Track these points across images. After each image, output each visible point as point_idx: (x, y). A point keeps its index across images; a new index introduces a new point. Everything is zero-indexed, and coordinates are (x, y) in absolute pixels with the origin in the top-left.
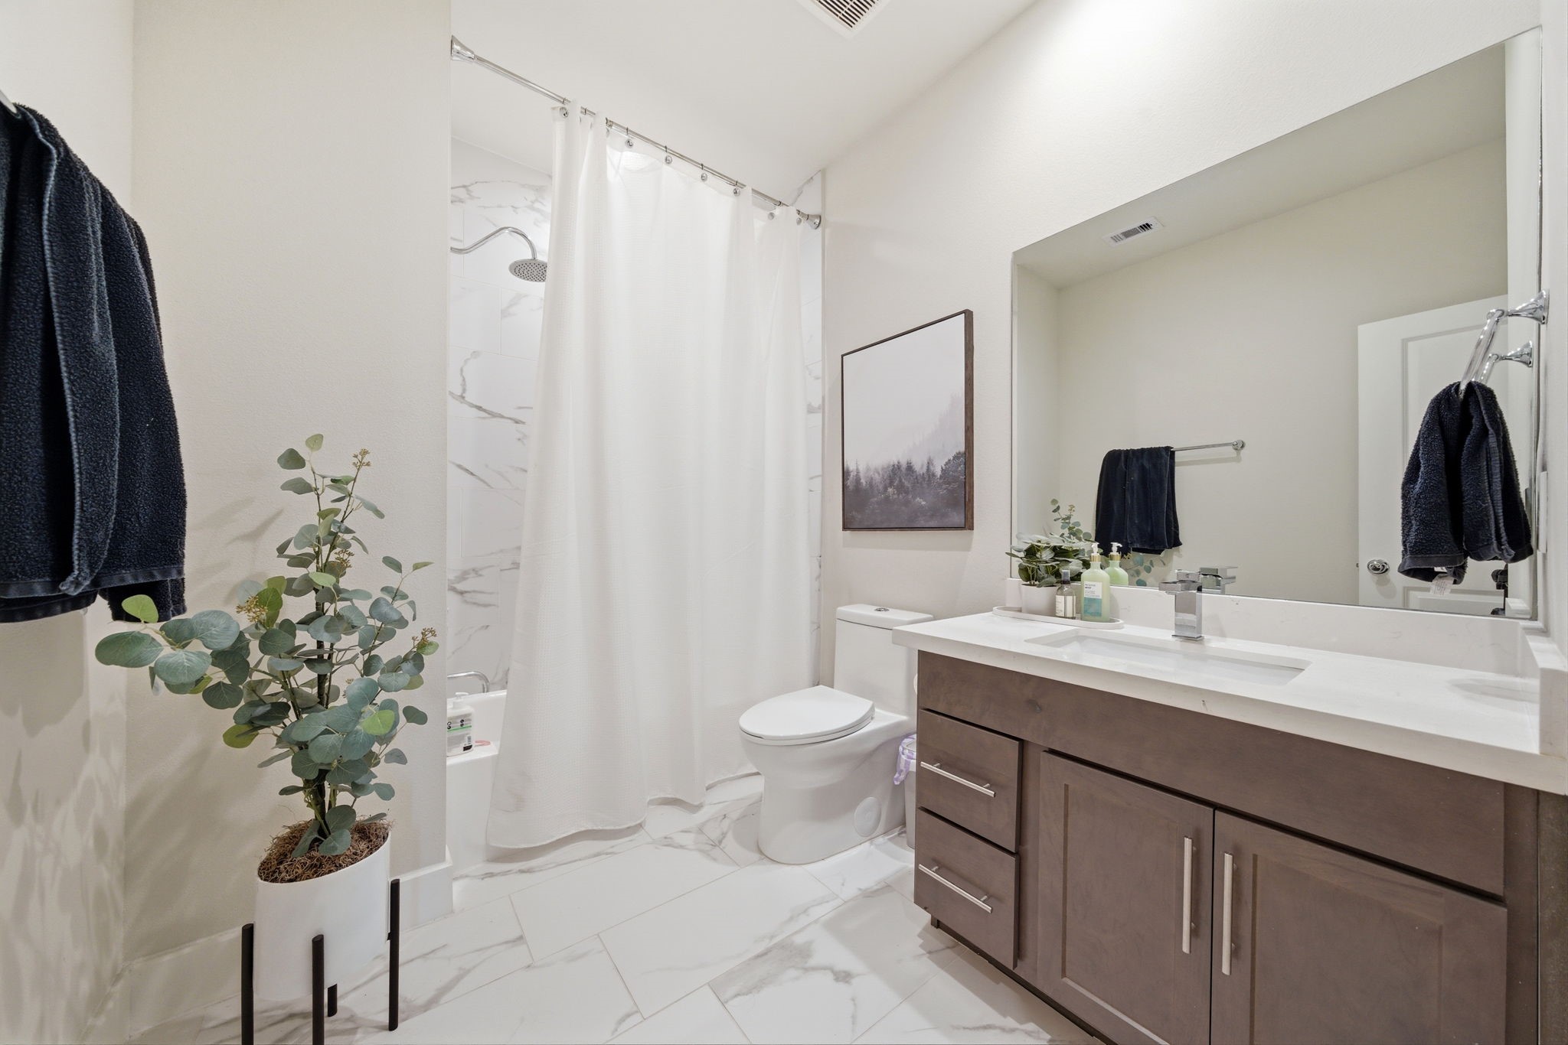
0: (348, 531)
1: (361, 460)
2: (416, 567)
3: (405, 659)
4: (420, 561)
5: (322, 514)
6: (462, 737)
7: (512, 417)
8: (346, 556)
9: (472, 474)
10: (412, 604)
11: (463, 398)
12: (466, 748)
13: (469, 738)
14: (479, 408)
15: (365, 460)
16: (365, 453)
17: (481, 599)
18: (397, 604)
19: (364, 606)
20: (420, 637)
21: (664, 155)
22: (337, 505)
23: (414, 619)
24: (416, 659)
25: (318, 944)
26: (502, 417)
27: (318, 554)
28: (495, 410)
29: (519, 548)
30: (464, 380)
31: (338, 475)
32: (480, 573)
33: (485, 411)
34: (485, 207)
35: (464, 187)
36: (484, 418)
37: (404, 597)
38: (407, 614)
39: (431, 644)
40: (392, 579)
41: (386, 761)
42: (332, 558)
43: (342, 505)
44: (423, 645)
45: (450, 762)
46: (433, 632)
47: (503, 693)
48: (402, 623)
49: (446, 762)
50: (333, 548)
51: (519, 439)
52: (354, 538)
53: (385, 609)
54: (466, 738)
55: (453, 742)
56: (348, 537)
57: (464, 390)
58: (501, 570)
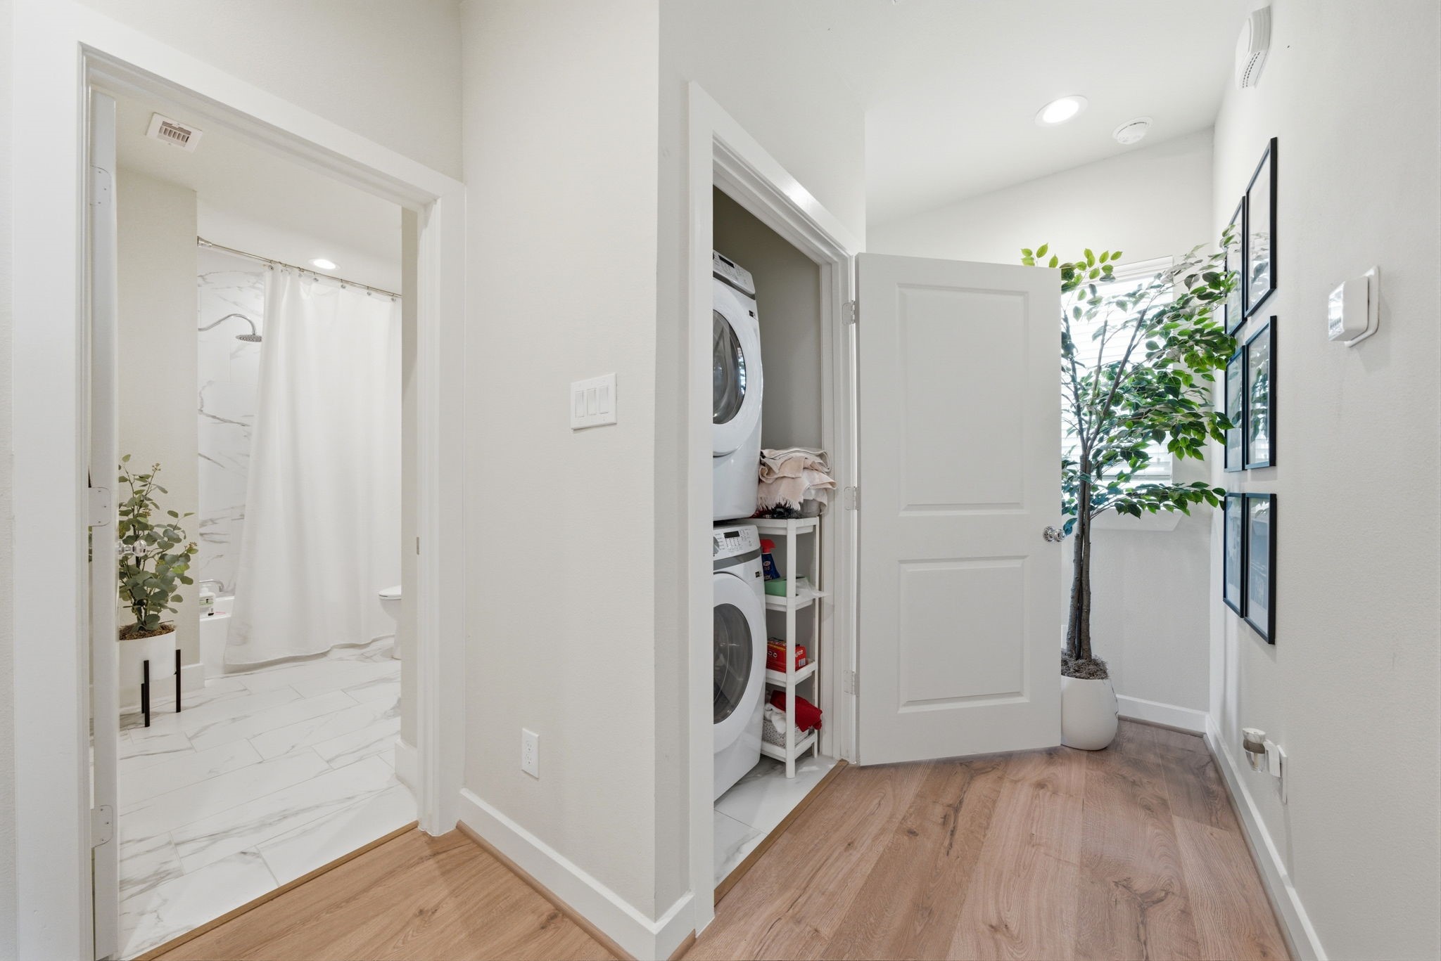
0: (149, 500)
1: (156, 468)
2: (186, 515)
3: (181, 556)
4: (188, 512)
5: (137, 493)
6: (207, 609)
7: (239, 421)
8: (148, 511)
9: (209, 459)
10: (183, 532)
11: (202, 411)
12: (210, 615)
13: (212, 609)
14: (214, 417)
15: (158, 468)
16: (158, 465)
17: (217, 538)
18: (176, 531)
19: (160, 531)
20: (189, 546)
21: (341, 284)
22: (142, 488)
23: (185, 538)
24: (186, 557)
25: (146, 664)
26: (231, 422)
27: (133, 510)
28: (226, 418)
29: (244, 506)
30: (202, 399)
31: (142, 474)
32: (217, 522)
33: (218, 419)
34: (217, 289)
35: (201, 276)
36: (219, 423)
37: (179, 529)
38: (182, 536)
39: (195, 549)
40: (173, 521)
41: (172, 601)
42: (141, 512)
43: (146, 488)
44: (190, 550)
45: (201, 620)
46: (195, 544)
47: (232, 598)
48: (179, 540)
49: (199, 619)
50: (141, 507)
51: (245, 436)
52: (152, 503)
53: (170, 534)
54: (210, 609)
55: (204, 610)
56: (147, 502)
57: (202, 406)
58: (233, 520)
